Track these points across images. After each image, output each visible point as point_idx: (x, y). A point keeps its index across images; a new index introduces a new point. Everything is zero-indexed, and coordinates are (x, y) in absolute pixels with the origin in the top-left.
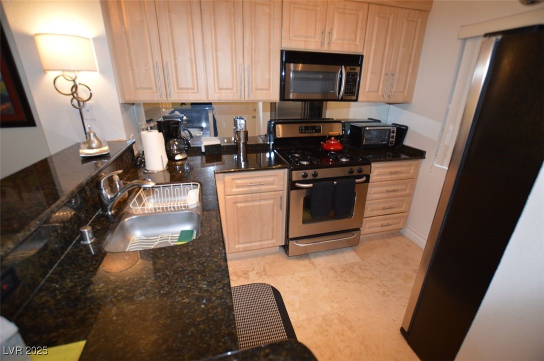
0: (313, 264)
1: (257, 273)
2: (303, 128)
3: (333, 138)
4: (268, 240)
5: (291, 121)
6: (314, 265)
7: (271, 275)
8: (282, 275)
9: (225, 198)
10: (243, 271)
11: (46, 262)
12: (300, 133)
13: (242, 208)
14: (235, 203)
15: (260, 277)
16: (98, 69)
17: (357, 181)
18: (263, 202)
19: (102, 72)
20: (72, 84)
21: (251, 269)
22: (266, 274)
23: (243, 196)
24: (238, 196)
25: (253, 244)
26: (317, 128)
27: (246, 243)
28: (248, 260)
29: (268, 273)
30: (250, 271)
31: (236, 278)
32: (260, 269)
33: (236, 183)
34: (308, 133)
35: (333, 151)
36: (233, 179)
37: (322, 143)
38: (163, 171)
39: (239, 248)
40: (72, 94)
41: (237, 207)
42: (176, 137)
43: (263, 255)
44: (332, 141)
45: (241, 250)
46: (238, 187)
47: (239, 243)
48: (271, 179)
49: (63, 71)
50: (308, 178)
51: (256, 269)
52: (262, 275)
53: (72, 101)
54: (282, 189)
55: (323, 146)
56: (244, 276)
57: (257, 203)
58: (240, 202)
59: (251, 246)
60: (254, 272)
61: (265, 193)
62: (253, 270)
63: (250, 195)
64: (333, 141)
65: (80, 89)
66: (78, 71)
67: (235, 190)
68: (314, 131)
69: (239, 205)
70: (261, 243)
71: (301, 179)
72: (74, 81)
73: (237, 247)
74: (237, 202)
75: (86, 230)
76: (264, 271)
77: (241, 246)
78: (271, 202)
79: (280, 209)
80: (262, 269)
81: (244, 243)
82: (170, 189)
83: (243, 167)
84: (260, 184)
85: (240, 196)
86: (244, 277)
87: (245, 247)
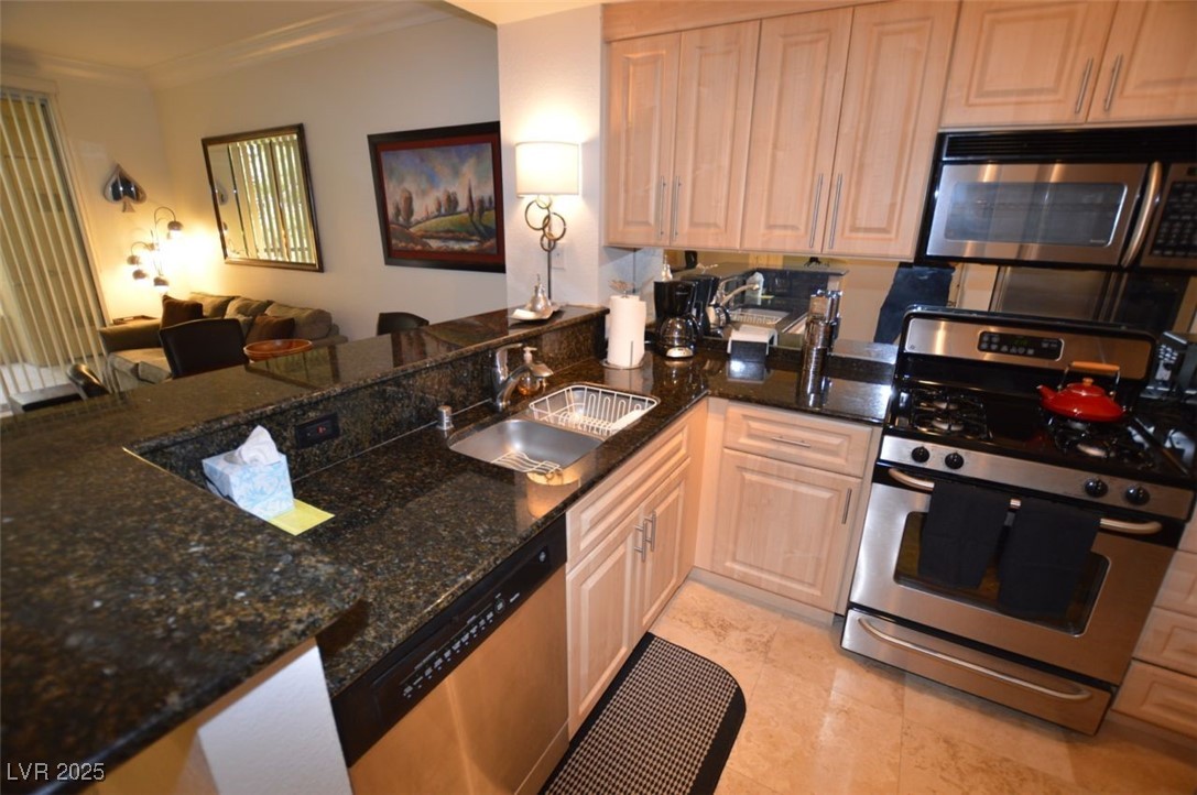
0: (900, 701)
1: (748, 640)
2: (995, 340)
3: (1088, 381)
4: (801, 582)
5: (975, 315)
6: (902, 706)
7: (773, 661)
8: (799, 675)
9: (723, 451)
10: (723, 620)
11: (381, 429)
12: (980, 349)
13: (752, 484)
14: (742, 469)
15: (749, 650)
16: (580, 192)
17: (1105, 522)
18: (803, 489)
19: (586, 195)
20: (545, 213)
21: (740, 627)
22: (767, 653)
23: (759, 458)
24: (750, 456)
25: (764, 576)
26: (1045, 345)
27: (751, 566)
28: (749, 606)
29: (771, 655)
30: (737, 628)
31: (701, 625)
32: (760, 636)
33: (749, 426)
34: (1008, 353)
35: (1082, 422)
36: (745, 416)
37: (1040, 387)
38: (630, 369)
39: (732, 570)
40: (543, 229)
41: (743, 478)
42: (680, 315)
43: (788, 614)
44: (1082, 388)
45: (735, 577)
46: (751, 436)
47: (734, 560)
48: (835, 441)
49: (538, 194)
50: (928, 465)
51: (751, 631)
52: (757, 649)
53: (542, 239)
54: (858, 472)
55: (1044, 397)
56: (719, 630)
57: (790, 486)
58: (753, 471)
59: (760, 578)
60: (744, 636)
61: (813, 470)
62: (745, 630)
63: (776, 462)
64: (1087, 390)
65: (555, 220)
66: (555, 194)
67: (744, 441)
68: (1031, 352)
69: (748, 476)
70: (784, 582)
71: (909, 461)
72: (548, 208)
73: (728, 564)
74: (745, 469)
75: (444, 411)
76: (767, 644)
77: (737, 567)
78: (826, 495)
79: (841, 519)
80: (765, 640)
81: (744, 564)
82: (612, 400)
83: (811, 403)
84: (802, 445)
85: (754, 457)
86: (715, 633)
87: (745, 573)
